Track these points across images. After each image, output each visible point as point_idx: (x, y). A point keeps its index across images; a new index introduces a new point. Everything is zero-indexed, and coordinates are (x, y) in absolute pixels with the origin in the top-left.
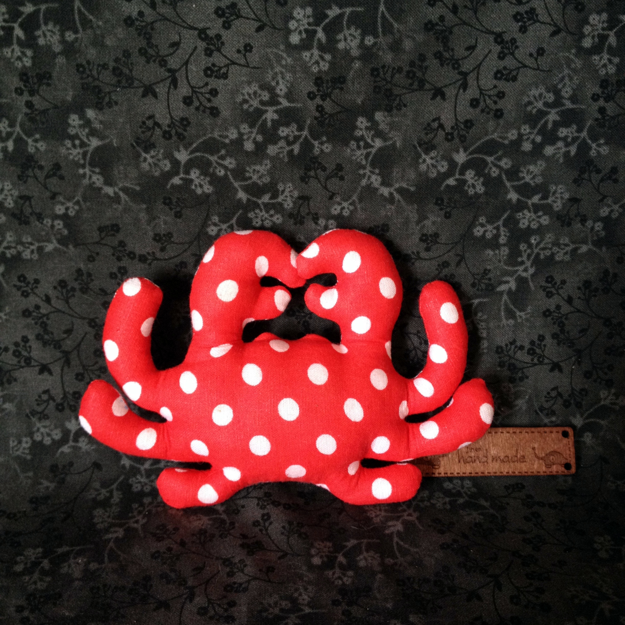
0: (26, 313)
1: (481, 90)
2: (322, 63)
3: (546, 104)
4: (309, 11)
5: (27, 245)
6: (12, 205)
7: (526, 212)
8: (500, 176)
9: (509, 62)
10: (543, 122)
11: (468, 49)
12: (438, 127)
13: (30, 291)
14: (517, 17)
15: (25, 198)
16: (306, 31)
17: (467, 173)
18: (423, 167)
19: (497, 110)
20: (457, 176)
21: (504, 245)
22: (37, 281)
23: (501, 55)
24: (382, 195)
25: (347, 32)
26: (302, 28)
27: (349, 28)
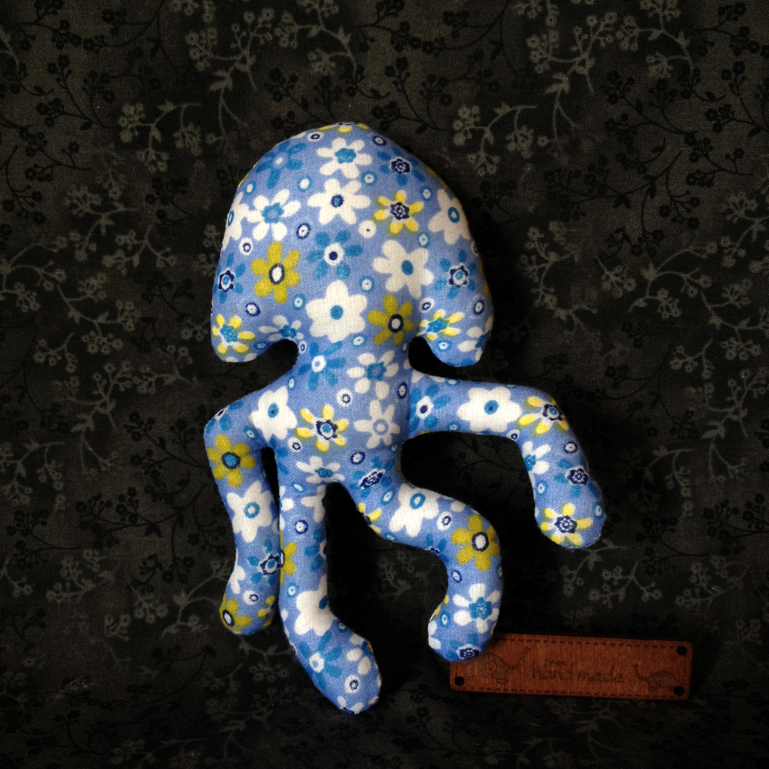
0: (135, 460)
1: (671, 196)
2: (489, 167)
3: (748, 213)
4: (476, 109)
5: (145, 377)
6: (133, 329)
7: (732, 340)
8: (699, 295)
9: (702, 165)
10: (746, 233)
11: (655, 150)
12: (623, 239)
13: (142, 433)
14: (710, 115)
15: (148, 320)
16: (472, 131)
17: (660, 292)
18: (606, 285)
19: (691, 219)
20: (648, 297)
21: (709, 381)
22: (152, 421)
23: (694, 157)
24: (559, 319)
25: (517, 132)
26: (468, 128)
27: (520, 128)
